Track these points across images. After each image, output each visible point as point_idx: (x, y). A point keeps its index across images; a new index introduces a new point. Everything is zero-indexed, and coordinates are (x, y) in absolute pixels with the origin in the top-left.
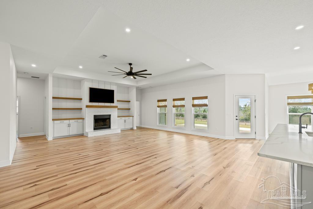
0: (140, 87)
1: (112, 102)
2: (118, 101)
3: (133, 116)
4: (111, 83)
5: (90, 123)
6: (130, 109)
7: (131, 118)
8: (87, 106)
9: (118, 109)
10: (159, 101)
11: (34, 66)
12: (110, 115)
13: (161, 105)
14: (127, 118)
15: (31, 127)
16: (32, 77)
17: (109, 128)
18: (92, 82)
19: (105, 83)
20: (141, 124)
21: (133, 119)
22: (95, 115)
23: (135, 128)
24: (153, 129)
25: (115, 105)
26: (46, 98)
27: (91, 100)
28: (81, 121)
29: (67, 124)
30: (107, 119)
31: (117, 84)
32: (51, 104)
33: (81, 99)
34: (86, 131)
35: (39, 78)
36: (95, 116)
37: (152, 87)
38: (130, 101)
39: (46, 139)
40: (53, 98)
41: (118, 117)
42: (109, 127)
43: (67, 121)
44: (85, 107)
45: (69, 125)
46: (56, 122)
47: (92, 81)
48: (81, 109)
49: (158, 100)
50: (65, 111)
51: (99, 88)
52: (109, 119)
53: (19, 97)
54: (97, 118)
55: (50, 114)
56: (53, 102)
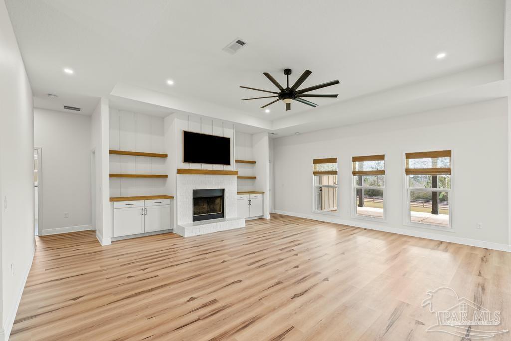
0: (276, 134)
1: (227, 162)
2: (237, 161)
3: (264, 193)
4: (224, 124)
5: (184, 206)
6: (256, 178)
7: (260, 195)
8: (180, 171)
9: (238, 178)
10: (316, 162)
11: (69, 71)
12: (223, 190)
13: (323, 170)
14: (252, 196)
15: (66, 214)
16: (66, 107)
17: (221, 217)
18: (188, 120)
19: (212, 122)
20: (275, 209)
21: (263, 198)
22: (194, 189)
23: (268, 217)
24: (305, 220)
25: (232, 170)
26: (94, 153)
27: (188, 158)
28: (167, 201)
29: (140, 208)
30: (216, 198)
31: (235, 126)
32: (106, 165)
33: (165, 156)
34: (178, 224)
35: (78, 109)
36: (195, 192)
37: (300, 134)
38: (255, 162)
39: (97, 241)
40: (111, 152)
41: (238, 193)
42: (222, 215)
43: (140, 203)
44: (175, 171)
45: (144, 212)
46: (117, 204)
47: (188, 117)
48: (166, 176)
49: (314, 160)
50: (134, 180)
51: (203, 132)
52: (222, 197)
53: (40, 150)
54: (198, 196)
55: (106, 188)
56: (110, 161)
